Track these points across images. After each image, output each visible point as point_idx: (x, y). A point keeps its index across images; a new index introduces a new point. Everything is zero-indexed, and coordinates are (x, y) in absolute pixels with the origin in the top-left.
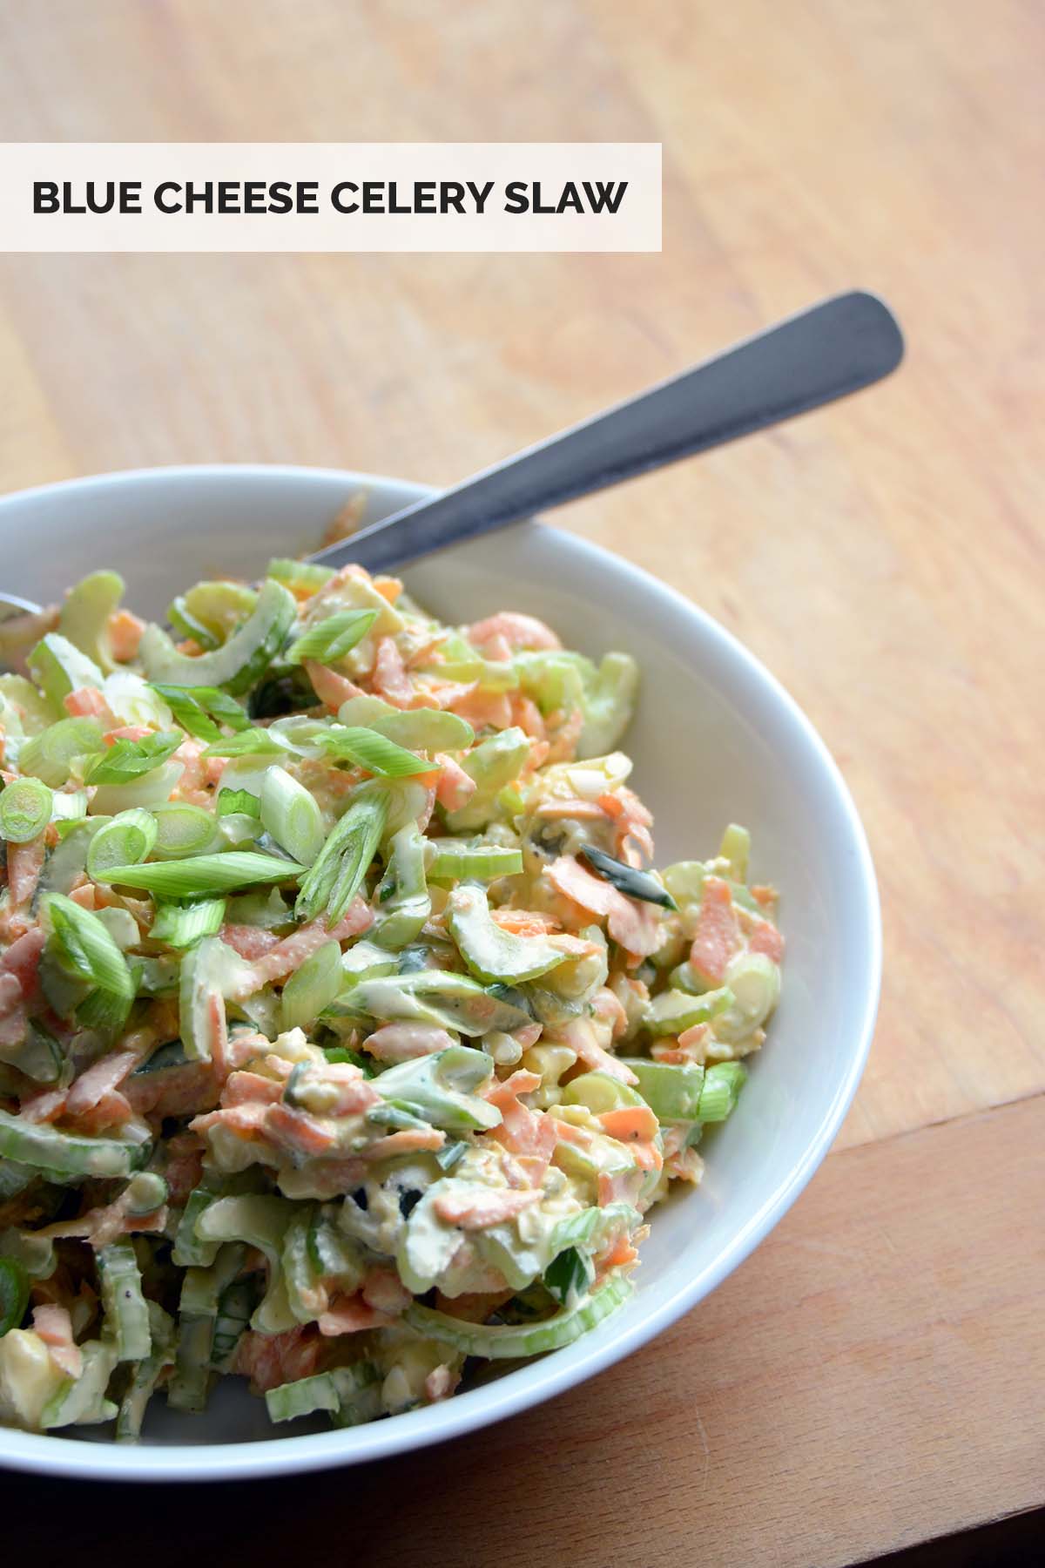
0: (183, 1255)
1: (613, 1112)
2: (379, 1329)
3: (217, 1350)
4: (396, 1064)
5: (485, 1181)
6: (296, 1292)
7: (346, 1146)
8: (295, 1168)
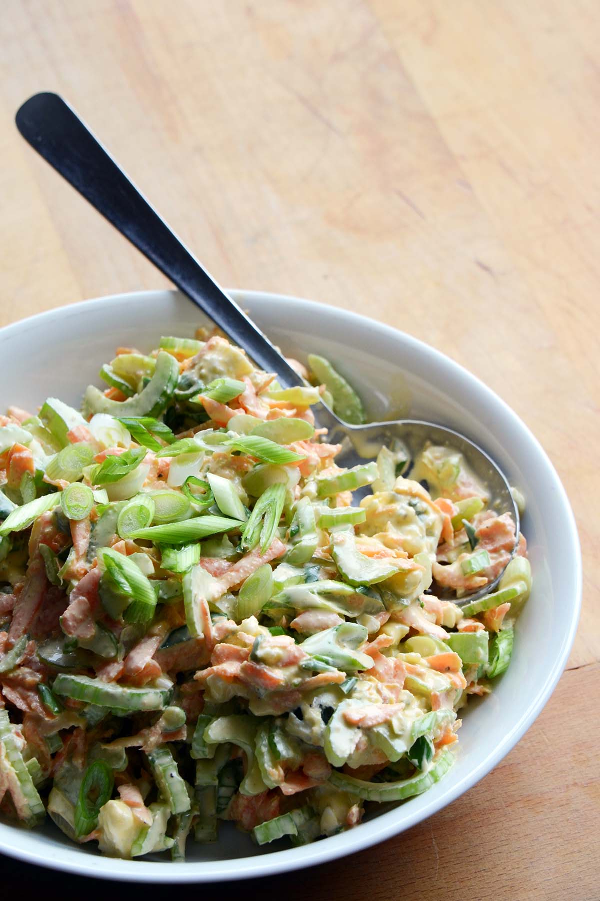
0: (197, 752)
1: (434, 656)
2: (314, 787)
3: (220, 806)
4: (311, 635)
5: (370, 700)
6: (266, 770)
7: (289, 683)
8: (259, 698)
